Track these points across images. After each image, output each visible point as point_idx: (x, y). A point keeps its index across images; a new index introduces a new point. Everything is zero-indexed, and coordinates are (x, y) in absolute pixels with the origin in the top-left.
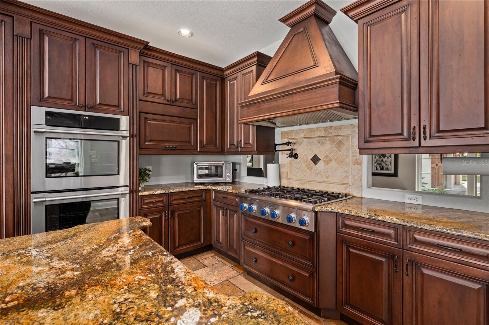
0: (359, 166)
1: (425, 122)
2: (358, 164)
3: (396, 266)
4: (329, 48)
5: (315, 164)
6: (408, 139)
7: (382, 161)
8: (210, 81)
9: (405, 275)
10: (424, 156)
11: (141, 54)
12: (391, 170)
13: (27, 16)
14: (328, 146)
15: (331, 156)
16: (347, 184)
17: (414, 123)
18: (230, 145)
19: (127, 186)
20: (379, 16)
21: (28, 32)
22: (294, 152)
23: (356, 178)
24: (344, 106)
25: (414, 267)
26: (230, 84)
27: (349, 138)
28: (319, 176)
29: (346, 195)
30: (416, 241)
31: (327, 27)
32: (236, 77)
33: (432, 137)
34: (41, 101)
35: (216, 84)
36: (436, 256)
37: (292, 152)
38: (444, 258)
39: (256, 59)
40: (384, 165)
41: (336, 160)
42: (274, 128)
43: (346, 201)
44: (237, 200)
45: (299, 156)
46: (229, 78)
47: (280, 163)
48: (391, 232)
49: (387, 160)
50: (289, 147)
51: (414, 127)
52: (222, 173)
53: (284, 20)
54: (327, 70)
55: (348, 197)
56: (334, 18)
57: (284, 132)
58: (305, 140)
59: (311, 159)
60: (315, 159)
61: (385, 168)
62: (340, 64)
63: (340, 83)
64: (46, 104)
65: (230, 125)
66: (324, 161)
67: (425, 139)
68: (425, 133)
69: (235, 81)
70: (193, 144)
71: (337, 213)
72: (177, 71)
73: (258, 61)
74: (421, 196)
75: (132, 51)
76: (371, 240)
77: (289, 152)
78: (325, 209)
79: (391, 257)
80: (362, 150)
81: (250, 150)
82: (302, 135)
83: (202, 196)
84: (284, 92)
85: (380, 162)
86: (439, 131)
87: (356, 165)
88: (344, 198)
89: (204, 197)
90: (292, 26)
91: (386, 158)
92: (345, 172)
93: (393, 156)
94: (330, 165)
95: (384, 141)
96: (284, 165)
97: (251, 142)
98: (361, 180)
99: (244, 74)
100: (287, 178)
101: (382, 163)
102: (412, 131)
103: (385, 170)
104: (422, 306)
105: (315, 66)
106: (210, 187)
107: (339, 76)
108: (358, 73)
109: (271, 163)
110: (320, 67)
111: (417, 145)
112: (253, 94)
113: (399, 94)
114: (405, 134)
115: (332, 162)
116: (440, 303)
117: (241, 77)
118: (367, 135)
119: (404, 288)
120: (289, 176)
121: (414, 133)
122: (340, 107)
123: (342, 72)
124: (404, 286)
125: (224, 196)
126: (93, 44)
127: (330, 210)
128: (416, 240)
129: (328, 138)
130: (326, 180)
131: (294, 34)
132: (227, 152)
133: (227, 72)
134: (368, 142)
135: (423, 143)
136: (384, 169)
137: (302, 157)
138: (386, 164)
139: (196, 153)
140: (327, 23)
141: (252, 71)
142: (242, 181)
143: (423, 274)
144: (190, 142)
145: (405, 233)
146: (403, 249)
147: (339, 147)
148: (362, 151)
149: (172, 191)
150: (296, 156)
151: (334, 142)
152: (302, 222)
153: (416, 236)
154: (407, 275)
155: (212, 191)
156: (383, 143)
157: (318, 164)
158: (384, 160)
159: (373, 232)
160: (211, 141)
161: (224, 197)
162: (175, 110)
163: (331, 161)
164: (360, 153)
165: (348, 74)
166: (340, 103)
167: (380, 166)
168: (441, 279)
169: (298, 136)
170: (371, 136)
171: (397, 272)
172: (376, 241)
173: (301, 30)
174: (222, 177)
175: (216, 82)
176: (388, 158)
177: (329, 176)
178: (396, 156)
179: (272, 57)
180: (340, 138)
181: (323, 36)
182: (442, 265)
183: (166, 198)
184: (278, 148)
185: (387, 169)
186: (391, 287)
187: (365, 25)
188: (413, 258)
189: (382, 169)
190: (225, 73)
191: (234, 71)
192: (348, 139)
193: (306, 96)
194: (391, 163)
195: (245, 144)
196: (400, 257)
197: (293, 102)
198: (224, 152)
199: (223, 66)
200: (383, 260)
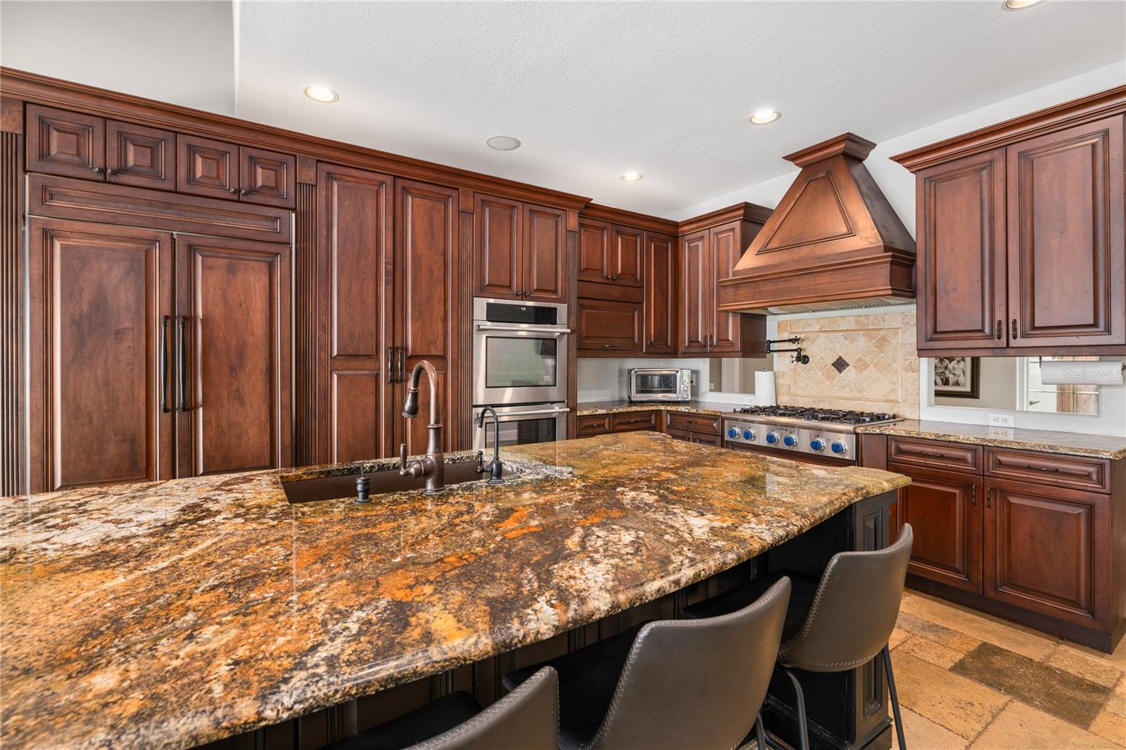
0: (914, 374)
1: (1015, 314)
2: (913, 371)
3: (975, 497)
4: (870, 208)
5: (840, 371)
6: (991, 337)
7: (946, 368)
8: (659, 244)
9: (986, 508)
10: (1031, 359)
11: (581, 215)
12: (964, 386)
13: (470, 187)
14: (862, 342)
15: (867, 359)
16: (895, 402)
17: (1000, 315)
18: (690, 341)
19: (564, 402)
20: (948, 170)
21: (471, 206)
22: (803, 354)
23: (910, 391)
24: (897, 292)
25: (998, 497)
26: (689, 246)
27: (898, 333)
28: (846, 389)
29: (894, 417)
30: (1000, 464)
31: (861, 165)
32: (703, 237)
33: (1025, 336)
34: (483, 291)
35: (667, 247)
36: (1027, 481)
37: (799, 353)
38: (1036, 481)
39: (742, 212)
40: (951, 376)
41: (875, 366)
42: (765, 316)
43: (895, 425)
44: (715, 425)
45: (810, 359)
46: (687, 238)
47: (775, 369)
48: (969, 456)
49: (956, 366)
50: (795, 346)
51: (1000, 322)
52: (675, 387)
53: (792, 158)
54: (871, 243)
55: (897, 419)
56: (872, 153)
57: (783, 322)
58: (821, 335)
59: (833, 365)
60: (840, 365)
61: (951, 381)
62: (887, 230)
63: (892, 263)
64: (487, 295)
65: (689, 311)
66: (855, 367)
67: (1015, 337)
68: (1015, 329)
69: (700, 243)
70: (636, 340)
71: (888, 435)
72: (619, 233)
73: (744, 215)
74: (1012, 417)
75: (570, 213)
76: (939, 468)
77: (795, 354)
78: (870, 430)
79: (966, 486)
80: (921, 352)
81: (730, 350)
82: (817, 328)
83: (650, 420)
84: (801, 270)
85: (941, 371)
86: (1034, 328)
87: (910, 373)
88: (891, 420)
89: (653, 422)
90: (806, 167)
91: (955, 362)
92: (891, 382)
93: (968, 360)
94: (866, 372)
95: (955, 339)
96: (784, 374)
97: (730, 338)
98: (918, 394)
99: (717, 234)
100: (789, 394)
101: (947, 372)
102: (996, 326)
103: (953, 385)
104: (1009, 543)
105: (851, 233)
106: (662, 408)
107: (890, 253)
108: (916, 244)
109: (763, 370)
110: (858, 236)
111: (1005, 346)
112: (742, 268)
113: (978, 277)
114: (987, 330)
115: (869, 369)
116: (1032, 537)
117: (711, 239)
118: (930, 331)
119: (985, 524)
120: (792, 391)
121: (1000, 330)
122: (893, 295)
123: (892, 243)
124: (985, 521)
125: (690, 420)
126: (531, 210)
127: (878, 431)
128: (1000, 462)
129: (861, 333)
130: (859, 395)
131: (809, 179)
132: (683, 353)
133: (684, 228)
134: (931, 340)
135: (1013, 343)
136: (951, 383)
137: (816, 360)
138: (955, 374)
139: (641, 355)
140: (860, 160)
141: (734, 229)
142: (700, 400)
143: (1009, 503)
144: (633, 338)
145: (986, 456)
146: (983, 475)
147: (882, 345)
148: (923, 352)
149: (615, 411)
150: (803, 359)
151: (872, 338)
152: (837, 448)
153: (1000, 458)
154: (989, 507)
155: (664, 413)
156: (954, 342)
157: (845, 372)
158: (950, 366)
159: (942, 457)
160: (661, 334)
161: (689, 422)
162: (616, 292)
163: (867, 366)
164: (919, 356)
165: (899, 245)
166: (892, 289)
167: (942, 377)
168: (1032, 507)
169: (809, 329)
170: (935, 332)
171: (975, 504)
172: (947, 469)
173: (821, 175)
174: (675, 392)
175: (667, 244)
176: (959, 362)
177: (864, 390)
178: (975, 363)
179: (773, 210)
180: (882, 333)
181: (859, 189)
182: (1034, 491)
183: (607, 421)
184: (774, 347)
185: (957, 384)
186: (967, 525)
187: (927, 180)
188: (997, 486)
189: (946, 382)
190: (680, 230)
191: (697, 228)
192: (896, 334)
193: (837, 277)
194: (964, 372)
195: (718, 340)
196: (980, 484)
197: (816, 285)
198: (677, 353)
199: (679, 218)
200: (957, 491)
